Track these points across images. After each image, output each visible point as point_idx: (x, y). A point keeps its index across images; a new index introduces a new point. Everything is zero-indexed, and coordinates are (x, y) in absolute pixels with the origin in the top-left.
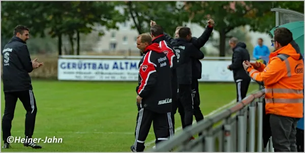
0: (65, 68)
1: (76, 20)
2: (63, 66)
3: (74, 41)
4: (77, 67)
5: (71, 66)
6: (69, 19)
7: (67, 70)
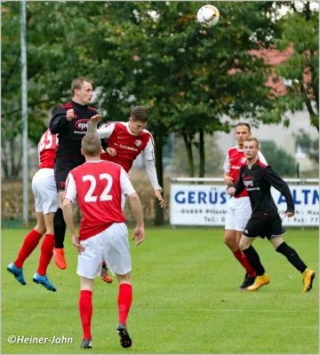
0: (184, 201)
1: (202, 108)
2: (180, 198)
3: (194, 148)
4: (207, 199)
5: (196, 198)
6: (187, 106)
7: (187, 206)
